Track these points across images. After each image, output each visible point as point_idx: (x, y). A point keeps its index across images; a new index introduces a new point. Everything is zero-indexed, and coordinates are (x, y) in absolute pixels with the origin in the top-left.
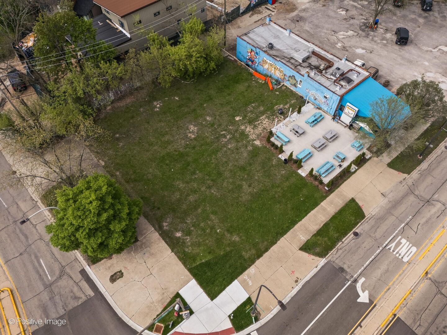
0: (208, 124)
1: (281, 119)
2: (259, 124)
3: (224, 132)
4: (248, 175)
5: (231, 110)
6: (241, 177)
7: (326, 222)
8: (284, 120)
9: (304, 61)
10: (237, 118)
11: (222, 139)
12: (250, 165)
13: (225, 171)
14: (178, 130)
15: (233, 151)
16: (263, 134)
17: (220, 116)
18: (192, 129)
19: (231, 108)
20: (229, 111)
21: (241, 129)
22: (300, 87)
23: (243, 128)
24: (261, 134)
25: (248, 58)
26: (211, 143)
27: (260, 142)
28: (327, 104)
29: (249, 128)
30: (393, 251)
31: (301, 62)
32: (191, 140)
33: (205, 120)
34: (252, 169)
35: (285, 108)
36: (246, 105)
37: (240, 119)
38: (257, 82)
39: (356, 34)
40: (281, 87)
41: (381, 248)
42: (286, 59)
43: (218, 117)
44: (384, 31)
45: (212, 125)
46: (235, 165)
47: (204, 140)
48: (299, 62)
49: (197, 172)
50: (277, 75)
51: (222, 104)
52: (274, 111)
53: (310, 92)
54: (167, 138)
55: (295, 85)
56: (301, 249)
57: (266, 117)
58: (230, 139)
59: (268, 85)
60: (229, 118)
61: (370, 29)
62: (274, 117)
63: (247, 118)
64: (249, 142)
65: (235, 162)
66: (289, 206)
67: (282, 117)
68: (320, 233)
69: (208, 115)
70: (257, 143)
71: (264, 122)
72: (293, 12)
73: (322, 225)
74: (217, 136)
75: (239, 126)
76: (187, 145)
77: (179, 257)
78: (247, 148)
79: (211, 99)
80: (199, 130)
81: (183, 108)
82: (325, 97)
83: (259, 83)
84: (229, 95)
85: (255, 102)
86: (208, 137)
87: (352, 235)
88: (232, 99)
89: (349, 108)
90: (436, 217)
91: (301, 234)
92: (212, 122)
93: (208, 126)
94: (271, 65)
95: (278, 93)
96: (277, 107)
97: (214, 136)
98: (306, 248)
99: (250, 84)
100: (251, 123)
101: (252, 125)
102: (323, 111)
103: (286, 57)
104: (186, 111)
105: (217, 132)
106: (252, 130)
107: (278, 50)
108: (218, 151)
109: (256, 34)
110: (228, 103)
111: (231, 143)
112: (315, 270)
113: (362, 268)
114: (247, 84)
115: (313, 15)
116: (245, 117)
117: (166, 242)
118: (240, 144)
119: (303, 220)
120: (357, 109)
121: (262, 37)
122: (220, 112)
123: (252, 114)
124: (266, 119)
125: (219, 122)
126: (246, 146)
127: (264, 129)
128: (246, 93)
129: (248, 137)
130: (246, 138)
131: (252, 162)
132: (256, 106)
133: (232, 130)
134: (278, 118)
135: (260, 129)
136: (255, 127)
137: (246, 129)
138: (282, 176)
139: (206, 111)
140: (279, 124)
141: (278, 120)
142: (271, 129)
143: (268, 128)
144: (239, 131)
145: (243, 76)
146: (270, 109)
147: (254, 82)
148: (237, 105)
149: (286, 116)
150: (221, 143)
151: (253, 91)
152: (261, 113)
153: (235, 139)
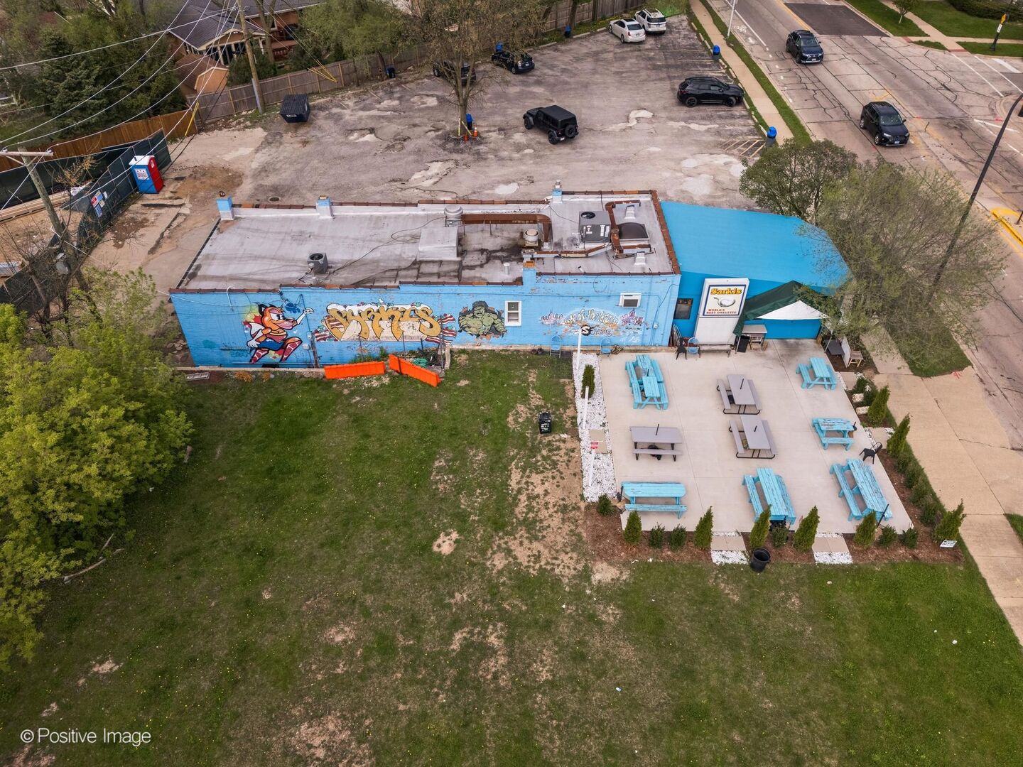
0: (365, 658)
1: (569, 445)
2: (530, 508)
3: (458, 636)
4: (734, 722)
5: (388, 533)
8: (580, 440)
9: (461, 253)
10: (445, 545)
11: (486, 670)
12: (689, 674)
15: (572, 678)
16: (580, 530)
17: (375, 587)
18: (317, 742)
19: (381, 526)
20: (386, 542)
21: (500, 572)
22: (518, 324)
23: (499, 562)
24: (579, 535)
25: (254, 343)
26: (466, 725)
27: (610, 564)
28: (639, 323)
29: (520, 549)
31: (459, 259)
33: (333, 652)
34: (713, 682)
35: (538, 408)
36: (418, 477)
37: (456, 541)
38: (370, 392)
39: (451, 164)
40: (452, 362)
42: (402, 273)
43: (369, 600)
44: (500, 134)
45: (385, 646)
46: (653, 729)
47: (418, 742)
48: (450, 262)
50: (413, 332)
51: (332, 542)
52: (522, 436)
53: (562, 321)
55: (495, 331)
57: (524, 471)
58: (509, 640)
59: (407, 378)
60: (417, 568)
61: (468, 143)
62: (544, 452)
63: (472, 517)
64: (578, 594)
65: (639, 716)
66: (969, 703)
67: (564, 436)
69: (323, 626)
70: (604, 573)
71: (539, 490)
72: (239, 185)
74: (452, 672)
75: (485, 568)
78: (600, 623)
79: (267, 554)
81: (180, 688)
82: (630, 303)
83: (376, 389)
84: (320, 489)
85: (435, 453)
86: (424, 716)
88: (350, 497)
89: (718, 292)
92: (371, 637)
93: (372, 664)
94: (371, 315)
95: (463, 383)
96: (515, 420)
97: (440, 688)
99: (352, 410)
100: (505, 527)
101: (515, 530)
102: (631, 351)
103: (399, 269)
104: (205, 685)
105: (433, 656)
106: (537, 546)
107: (351, 265)
108: (526, 737)
109: (223, 258)
110: (351, 518)
111: (530, 656)
114: (342, 419)
115: (302, 170)
116: (465, 521)
118: (564, 628)
120: (746, 281)
121: (256, 258)
122: (359, 574)
123: (470, 494)
124: (529, 477)
125: (396, 612)
126: (592, 618)
127: (564, 509)
128: (374, 447)
129: (557, 582)
130: (552, 589)
131: (676, 658)
132: (454, 460)
133: (475, 601)
134: (559, 448)
135: (556, 521)
136: (532, 527)
137: (515, 558)
138: (811, 619)
139: (295, 613)
140: (579, 462)
141: (567, 454)
142: (582, 496)
143: (573, 499)
144: (504, 584)
145: (299, 404)
146: (501, 439)
147: (358, 398)
148: (387, 502)
149: (568, 425)
150: (498, 690)
151: (391, 424)
152: (492, 470)
153: (528, 626)
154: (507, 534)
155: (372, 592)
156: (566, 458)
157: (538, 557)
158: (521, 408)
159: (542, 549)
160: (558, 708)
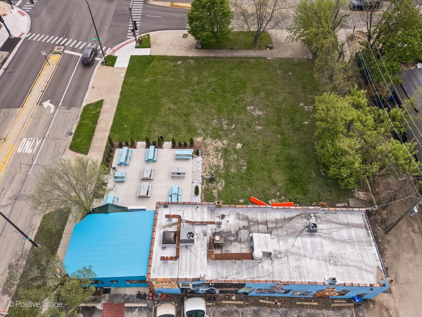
0: (253, 124)
1: (205, 174)
2: (217, 154)
3: (233, 127)
4: (179, 114)
5: (254, 148)
6: (181, 109)
7: (97, 125)
8: (202, 176)
10: (239, 146)
11: (227, 121)
12: (185, 121)
13: (197, 105)
14: (264, 104)
15: (209, 120)
17: (254, 137)
19: (257, 150)
20: (254, 146)
21: (225, 140)
23: (225, 142)
24: (205, 148)
26: (230, 113)
29: (220, 145)
30: (36, 140)
32: (246, 105)
33: (259, 125)
35: (214, 188)
36: (249, 163)
37: (236, 146)
41: (46, 136)
43: (255, 134)
45: (249, 126)
46: (195, 113)
47: (239, 112)
49: (212, 92)
51: (268, 147)
54: (262, 94)
56: (102, 101)
57: (219, 165)
58: (222, 127)
60: (245, 140)
62: (213, 171)
63: (233, 152)
64: (207, 135)
65: (197, 115)
67: (206, 177)
68: (96, 116)
69: (264, 129)
70: (199, 139)
71: (215, 160)
73: (98, 121)
74: (234, 121)
75: (229, 140)
76: (243, 101)
77: (167, 56)
78: (202, 129)
79: (284, 145)
80: (252, 116)
84: (277, 161)
85: (246, 171)
86: (238, 115)
87: (72, 132)
90: (5, 188)
91: (108, 107)
92: (252, 127)
93: (251, 122)
95: (241, 201)
96: (222, 183)
97: (236, 119)
98: (100, 104)
99: (278, 188)
100: (224, 150)
101: (221, 149)
105: (238, 124)
106: (216, 145)
108: (218, 112)
110: (265, 152)
111: (217, 124)
112: (86, 98)
113: (55, 117)
114: (280, 185)
116: (235, 151)
117: (181, 56)
118: (210, 128)
119: (114, 115)
122: (259, 139)
123: (234, 159)
124: (218, 164)
125: (248, 131)
126: (204, 130)
127: (208, 154)
128: (266, 173)
129: (211, 137)
130: (212, 136)
131: (187, 124)
132: (240, 169)
133: (230, 133)
134: (208, 173)
135: (211, 151)
136: (217, 150)
137: (221, 142)
138: (155, 131)
139: (270, 132)
140: (202, 168)
141: (206, 171)
142: (203, 158)
143: (206, 157)
144: (224, 137)
145: (298, 193)
146: (227, 177)
148: (257, 157)
149: (205, 181)
150: (224, 118)
151: (263, 181)
152: (228, 166)
153: (218, 129)
154: (224, 148)
155: (255, 136)
156: (206, 169)
157: (216, 142)
158: (220, 188)
159: (215, 145)
160: (213, 116)
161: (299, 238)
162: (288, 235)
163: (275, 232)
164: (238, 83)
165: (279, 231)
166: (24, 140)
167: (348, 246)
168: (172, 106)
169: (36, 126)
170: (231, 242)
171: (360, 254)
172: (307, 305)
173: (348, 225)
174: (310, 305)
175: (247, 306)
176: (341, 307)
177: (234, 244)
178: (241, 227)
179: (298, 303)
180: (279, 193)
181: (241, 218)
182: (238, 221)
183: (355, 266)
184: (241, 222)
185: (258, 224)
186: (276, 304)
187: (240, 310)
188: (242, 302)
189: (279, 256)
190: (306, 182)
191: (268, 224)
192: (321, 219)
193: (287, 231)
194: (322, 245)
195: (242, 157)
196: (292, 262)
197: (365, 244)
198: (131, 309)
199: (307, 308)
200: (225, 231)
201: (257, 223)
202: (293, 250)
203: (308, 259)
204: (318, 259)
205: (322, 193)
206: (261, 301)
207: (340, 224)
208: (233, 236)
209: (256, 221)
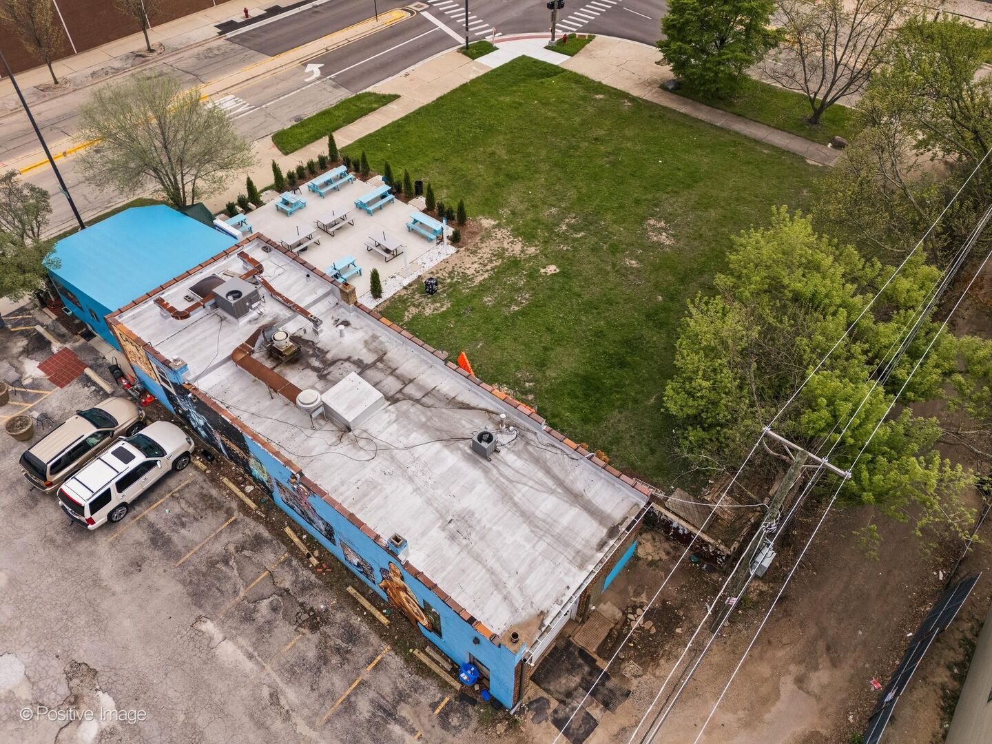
0: (626, 250)
1: (430, 276)
2: (491, 261)
3: (578, 236)
5: (577, 289)
6: (513, 164)
8: (419, 276)
10: (552, 269)
11: (577, 221)
12: (497, 184)
13: (551, 170)
14: (696, 231)
15: (545, 203)
16: (478, 241)
17: (600, 271)
18: (664, 237)
21: (536, 247)
23: (532, 250)
24: (481, 240)
27: (481, 224)
29: (516, 249)
30: (244, 104)
32: (652, 215)
33: (639, 259)
35: (416, 306)
36: (536, 305)
37: (544, 268)
41: (264, 106)
45: (614, 249)
46: (530, 180)
49: (607, 165)
52: (450, 295)
54: (714, 214)
56: (398, 97)
57: (473, 278)
58: (557, 225)
60: (574, 268)
62: (449, 281)
63: (525, 273)
64: (509, 222)
65: (532, 185)
67: (426, 281)
68: (363, 113)
69: (639, 270)
70: (487, 223)
71: (476, 266)
73: (358, 121)
74: (592, 227)
75: (542, 251)
76: (656, 205)
77: (586, 78)
80: (644, 237)
84: (599, 334)
85: (512, 315)
86: (614, 222)
87: (303, 118)
91: (395, 109)
92: (618, 255)
93: (624, 247)
96: (441, 307)
98: (389, 99)
99: (539, 375)
100: (513, 261)
101: (509, 257)
103: (417, 401)
105: (595, 235)
106: (506, 246)
108: (580, 199)
110: (590, 307)
111: (554, 217)
112: (379, 84)
113: (304, 88)
114: (551, 373)
116: (531, 273)
117: (616, 89)
118: (529, 217)
119: (390, 122)
122: (607, 281)
123: (514, 284)
124: (473, 274)
125: (599, 257)
126: (513, 213)
127: (474, 252)
129: (513, 230)
130: (519, 230)
131: (496, 190)
132: (505, 305)
133: (559, 243)
134: (438, 277)
135: (484, 250)
136: (499, 254)
137: (522, 247)
139: (649, 282)
140: (436, 266)
141: (437, 273)
142: (457, 252)
143: (464, 253)
144: (539, 242)
145: (573, 409)
146: (463, 302)
147: (527, 384)
148: (564, 305)
149: (415, 286)
150: (578, 214)
151: (523, 347)
152: (489, 288)
153: (544, 224)
154: (516, 258)
155: (605, 270)
156: (441, 271)
158: (428, 312)
160: (560, 200)
161: (438, 445)
162: (424, 427)
163: (404, 405)
164: (680, 174)
165: (415, 411)
166: (232, 96)
167: (525, 529)
168: (503, 153)
169: (265, 88)
170: (309, 366)
171: (533, 561)
172: (365, 609)
173: (576, 498)
174: (370, 614)
175: (257, 518)
176: (430, 670)
177: (309, 372)
178: (356, 358)
179: (350, 589)
180: (531, 384)
181: (372, 347)
182: (361, 346)
183: (491, 572)
184: (365, 350)
185: (391, 374)
186: (309, 556)
187: (237, 515)
188: (253, 506)
189: (362, 443)
190: (618, 404)
191: (411, 385)
192: (529, 447)
193: (429, 419)
194: (470, 488)
195: (533, 289)
196: (372, 470)
197: (570, 553)
198: (88, 381)
199: (360, 614)
200: (319, 346)
201: (390, 371)
202: (401, 455)
203: (410, 488)
204: (429, 502)
205: (628, 443)
206: (288, 530)
207: (560, 483)
208: (324, 361)
209: (394, 366)
